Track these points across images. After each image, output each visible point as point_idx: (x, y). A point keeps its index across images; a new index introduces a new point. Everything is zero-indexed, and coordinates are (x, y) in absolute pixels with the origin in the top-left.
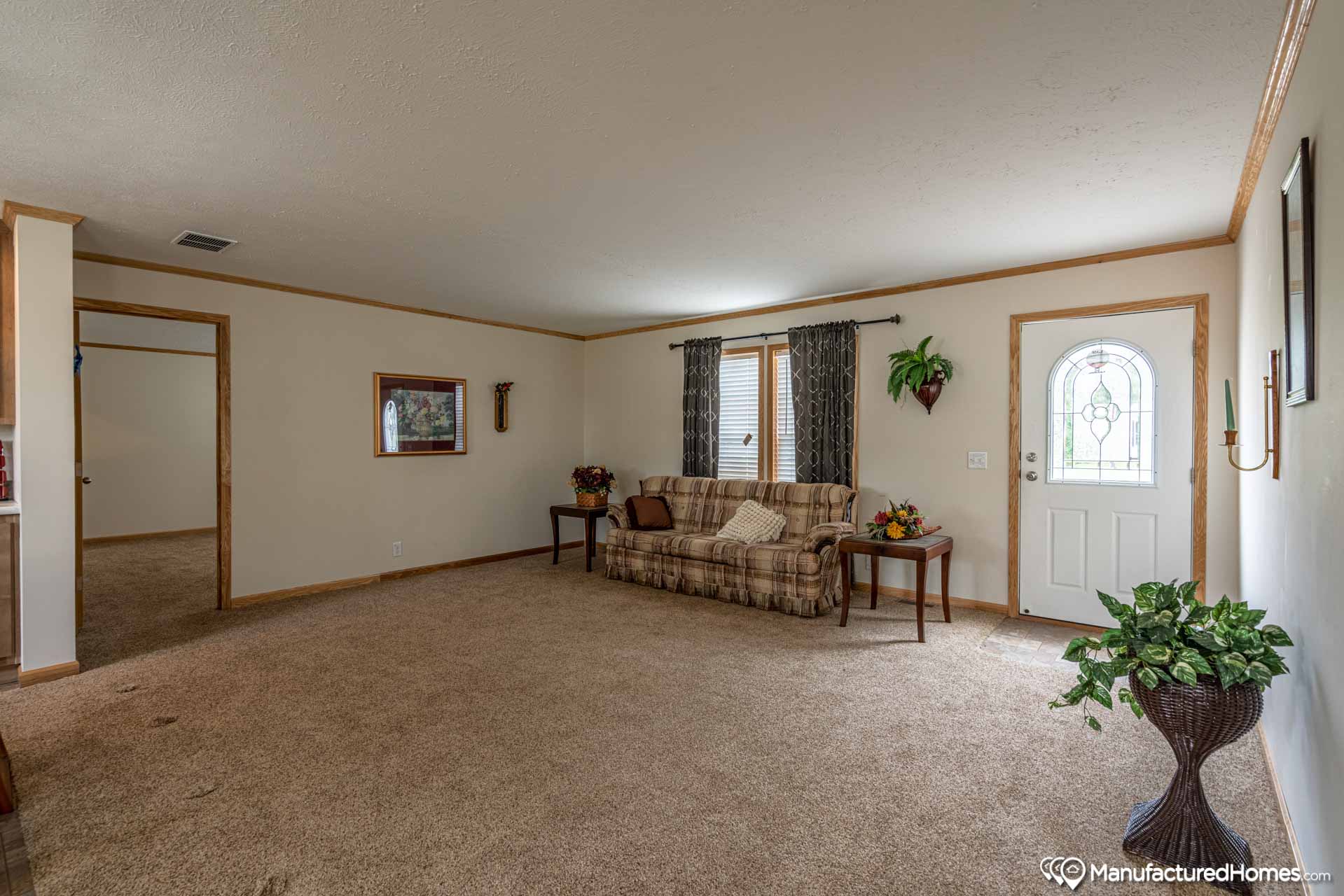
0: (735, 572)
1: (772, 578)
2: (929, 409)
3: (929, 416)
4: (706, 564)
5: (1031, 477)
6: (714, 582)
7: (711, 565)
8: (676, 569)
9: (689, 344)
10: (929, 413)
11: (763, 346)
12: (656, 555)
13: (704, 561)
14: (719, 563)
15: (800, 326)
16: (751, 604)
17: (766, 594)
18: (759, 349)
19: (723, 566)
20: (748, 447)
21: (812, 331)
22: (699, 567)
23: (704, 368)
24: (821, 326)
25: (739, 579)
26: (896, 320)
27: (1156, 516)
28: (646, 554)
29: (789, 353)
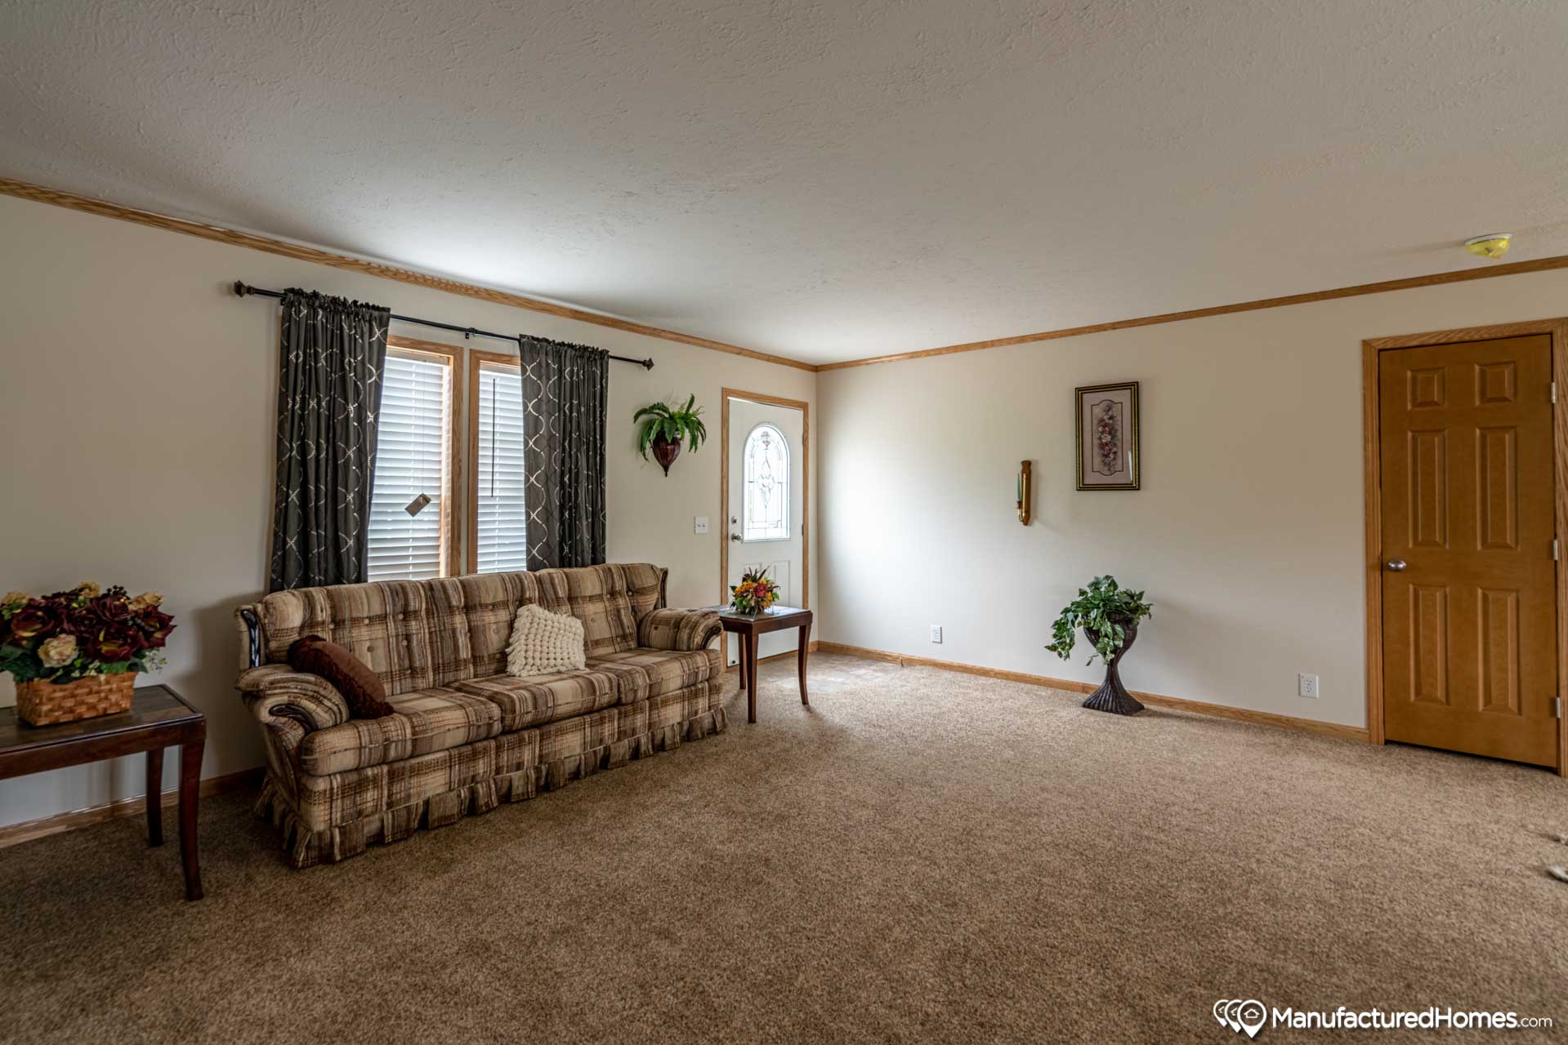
0: (635, 712)
1: (682, 698)
2: (666, 469)
3: (666, 479)
4: (587, 718)
5: (735, 538)
6: (601, 741)
7: (596, 716)
8: (527, 755)
9: (291, 298)
10: (666, 475)
11: (462, 349)
12: (479, 745)
13: (579, 715)
14: (605, 708)
15: (540, 337)
16: (660, 747)
17: (673, 725)
18: (456, 352)
19: (616, 711)
20: (417, 517)
21: (559, 350)
22: (575, 729)
23: (350, 361)
24: (571, 346)
25: (640, 720)
26: (648, 364)
27: (789, 562)
28: (455, 752)
29: (520, 372)
